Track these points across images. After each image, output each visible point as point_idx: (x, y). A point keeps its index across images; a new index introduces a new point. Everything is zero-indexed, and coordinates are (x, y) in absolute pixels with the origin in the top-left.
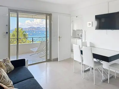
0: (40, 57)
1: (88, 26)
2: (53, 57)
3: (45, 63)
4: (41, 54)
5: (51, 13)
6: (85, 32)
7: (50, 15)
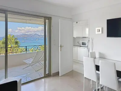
0: (36, 71)
1: (97, 33)
2: (53, 71)
3: (43, 80)
4: (36, 65)
5: (50, 16)
6: (92, 40)
7: (50, 19)
